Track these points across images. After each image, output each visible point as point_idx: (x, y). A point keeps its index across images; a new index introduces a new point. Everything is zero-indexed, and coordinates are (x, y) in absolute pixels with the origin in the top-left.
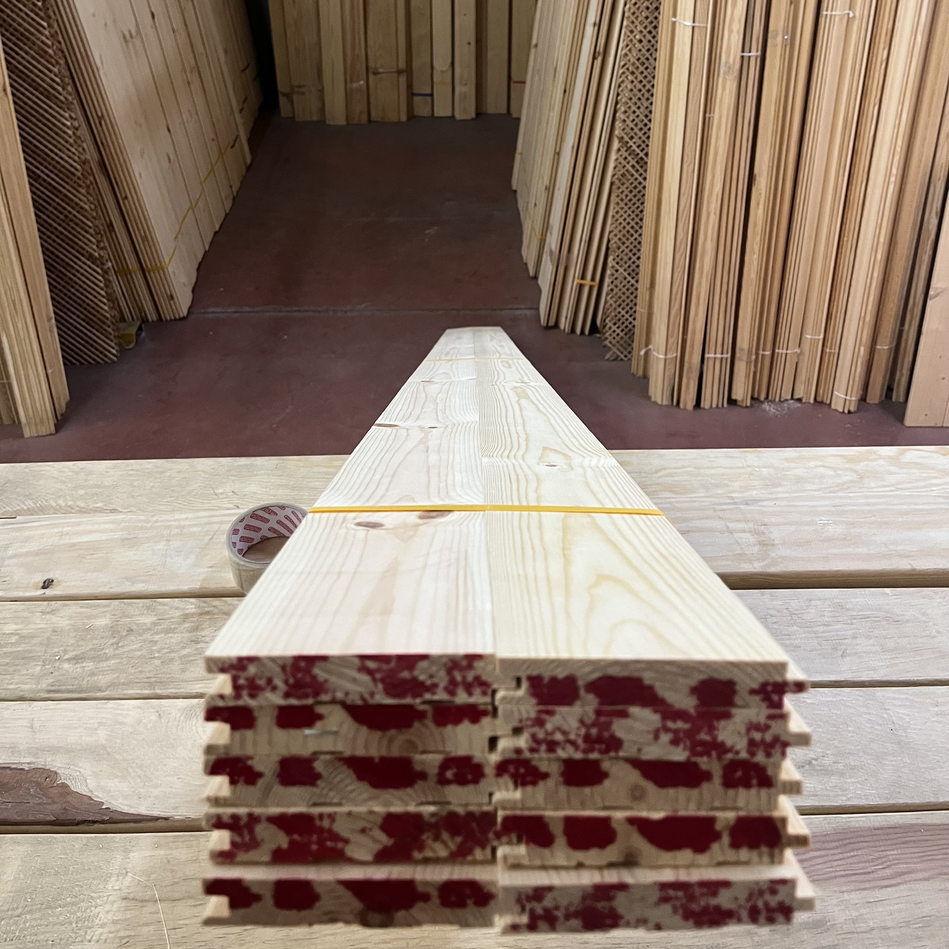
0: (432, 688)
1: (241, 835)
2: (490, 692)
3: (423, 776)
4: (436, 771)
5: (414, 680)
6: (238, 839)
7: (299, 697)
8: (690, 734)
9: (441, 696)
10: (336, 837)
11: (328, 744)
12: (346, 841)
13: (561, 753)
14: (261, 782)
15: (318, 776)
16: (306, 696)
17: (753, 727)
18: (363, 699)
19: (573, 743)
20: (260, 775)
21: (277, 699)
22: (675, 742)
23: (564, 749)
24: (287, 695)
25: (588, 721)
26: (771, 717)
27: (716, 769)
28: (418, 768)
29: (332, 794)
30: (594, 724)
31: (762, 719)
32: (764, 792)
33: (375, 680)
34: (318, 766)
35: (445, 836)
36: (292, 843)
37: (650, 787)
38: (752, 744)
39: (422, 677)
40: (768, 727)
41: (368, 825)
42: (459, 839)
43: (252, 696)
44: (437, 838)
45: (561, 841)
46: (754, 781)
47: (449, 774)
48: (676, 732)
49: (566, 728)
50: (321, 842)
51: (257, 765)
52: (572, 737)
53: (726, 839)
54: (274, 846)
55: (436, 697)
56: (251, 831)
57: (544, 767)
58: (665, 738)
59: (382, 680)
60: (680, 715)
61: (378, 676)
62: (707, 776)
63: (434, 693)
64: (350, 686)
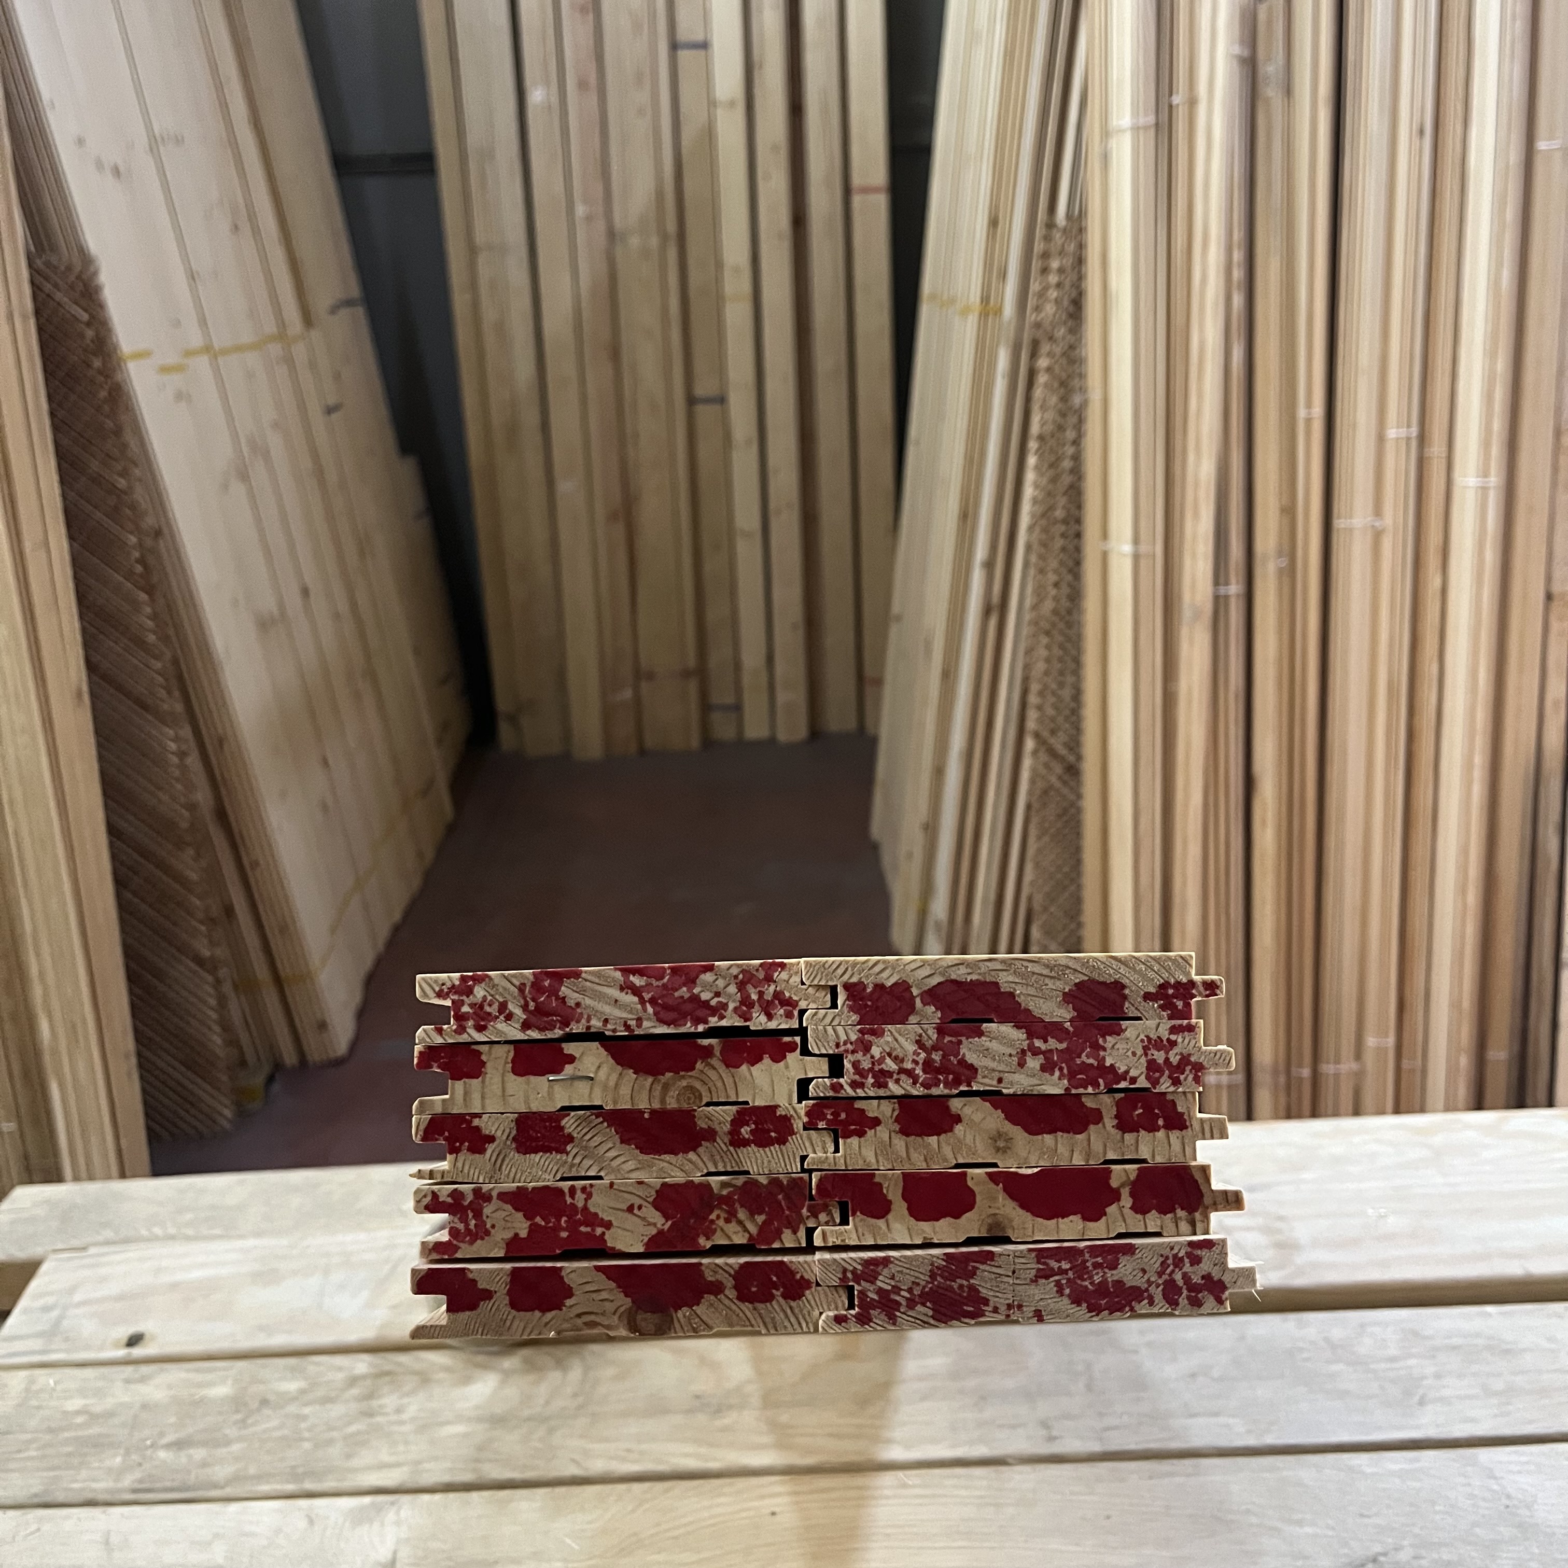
0: (719, 1010)
1: (464, 1220)
2: (796, 1013)
3: (710, 1135)
4: (727, 1127)
5: (695, 999)
6: (461, 1226)
7: (541, 1029)
8: (1069, 1055)
9: (731, 1020)
10: (593, 1219)
11: (581, 1095)
12: (608, 1225)
13: (895, 1089)
14: (490, 1148)
15: (570, 1139)
16: (552, 1028)
17: (1152, 1044)
18: (627, 1027)
19: (909, 1073)
20: (491, 1139)
21: (514, 1032)
22: (1047, 1068)
23: (897, 1081)
24: (526, 1026)
25: (929, 1044)
26: (1174, 1030)
27: (1107, 1104)
28: (702, 1124)
29: (587, 1163)
30: (935, 1048)
31: (1164, 1032)
32: (1174, 1135)
33: (642, 1001)
34: (569, 1123)
35: (742, 1214)
36: (533, 1229)
37: (1017, 1133)
38: (1152, 1066)
39: (705, 996)
40: (1173, 1044)
41: (637, 1202)
42: (760, 1219)
43: (480, 1029)
44: (731, 1216)
45: (900, 1207)
46: (1161, 1122)
47: (745, 1131)
48: (1047, 1053)
49: (899, 1052)
50: (573, 1226)
51: (487, 1125)
52: (909, 1065)
53: (1126, 1201)
54: (509, 1235)
55: (724, 1023)
56: (478, 1214)
57: (872, 1109)
58: (1034, 1063)
59: (653, 1001)
60: (1053, 1029)
61: (647, 996)
62: (1096, 1117)
63: (722, 1017)
64: (608, 1010)
